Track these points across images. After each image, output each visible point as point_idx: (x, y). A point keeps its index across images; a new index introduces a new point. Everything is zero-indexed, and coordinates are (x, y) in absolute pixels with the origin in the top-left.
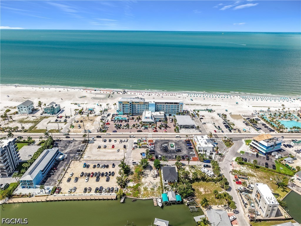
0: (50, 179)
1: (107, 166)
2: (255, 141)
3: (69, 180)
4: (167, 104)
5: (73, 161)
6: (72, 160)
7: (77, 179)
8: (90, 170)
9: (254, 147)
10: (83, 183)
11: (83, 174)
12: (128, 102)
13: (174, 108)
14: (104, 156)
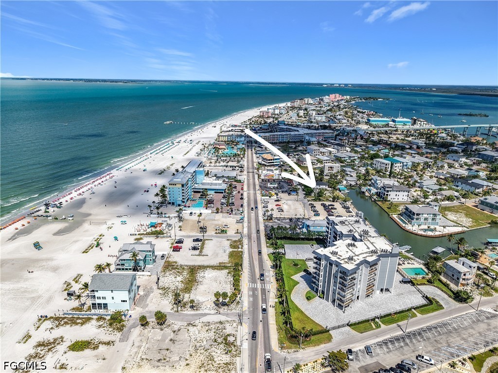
8: (322, 212)
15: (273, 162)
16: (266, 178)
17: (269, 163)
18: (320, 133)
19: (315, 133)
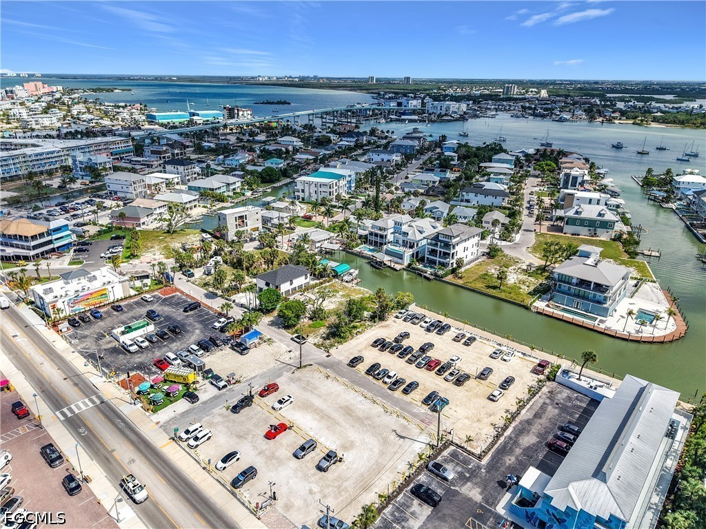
0: (571, 415)
1: (373, 370)
3: (507, 383)
5: (478, 451)
6: (480, 457)
7: (483, 375)
8: (429, 381)
10: (470, 360)
11: (460, 381)
14: (348, 411)
15: (50, 242)
16: (81, 307)
17: (35, 247)
18: (99, 144)
19: (89, 146)
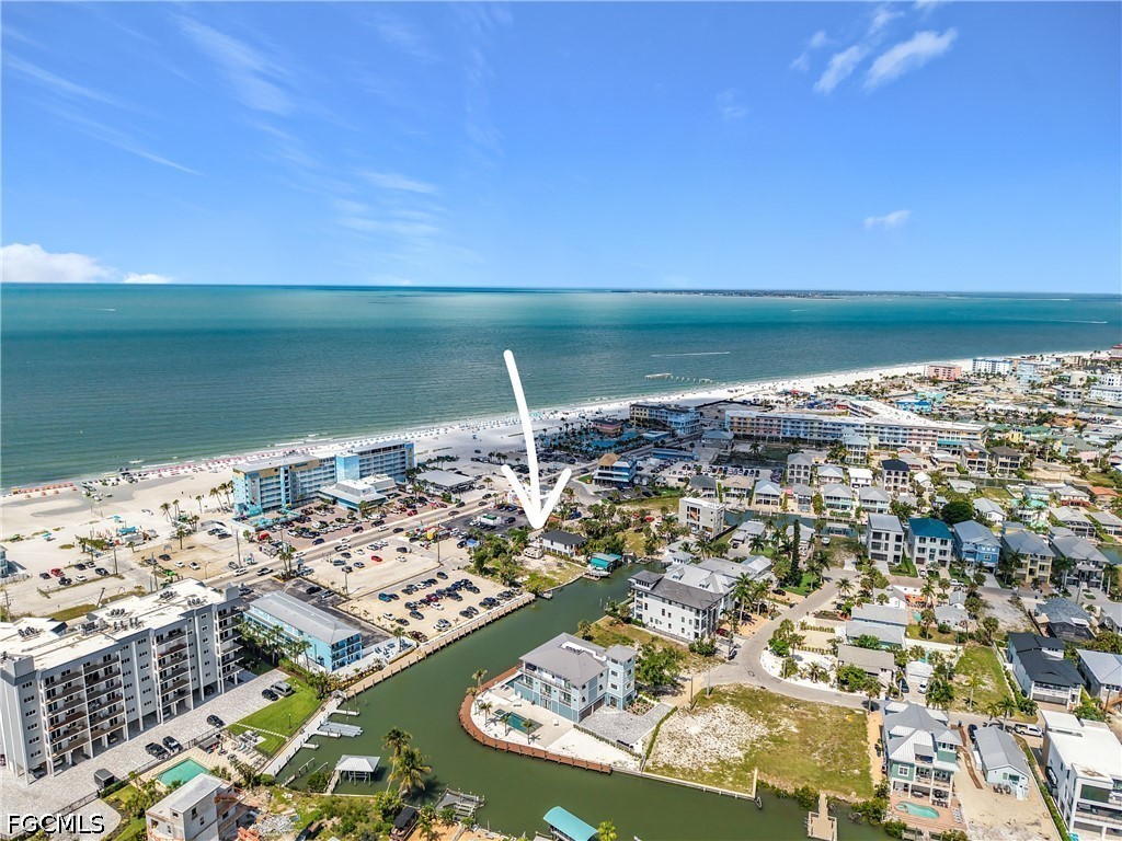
2: (602, 468)
4: (376, 455)
9: (604, 481)
12: (276, 470)
13: (392, 462)
18: (925, 428)
